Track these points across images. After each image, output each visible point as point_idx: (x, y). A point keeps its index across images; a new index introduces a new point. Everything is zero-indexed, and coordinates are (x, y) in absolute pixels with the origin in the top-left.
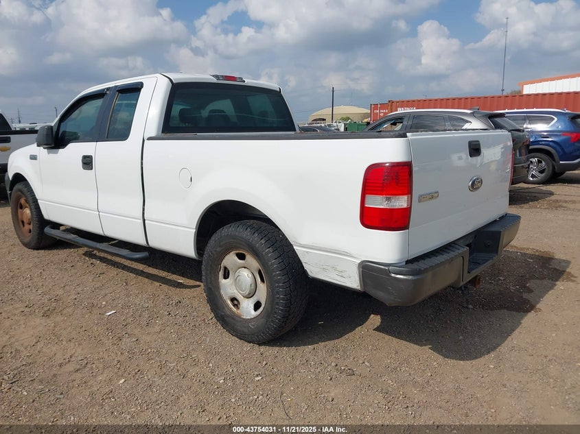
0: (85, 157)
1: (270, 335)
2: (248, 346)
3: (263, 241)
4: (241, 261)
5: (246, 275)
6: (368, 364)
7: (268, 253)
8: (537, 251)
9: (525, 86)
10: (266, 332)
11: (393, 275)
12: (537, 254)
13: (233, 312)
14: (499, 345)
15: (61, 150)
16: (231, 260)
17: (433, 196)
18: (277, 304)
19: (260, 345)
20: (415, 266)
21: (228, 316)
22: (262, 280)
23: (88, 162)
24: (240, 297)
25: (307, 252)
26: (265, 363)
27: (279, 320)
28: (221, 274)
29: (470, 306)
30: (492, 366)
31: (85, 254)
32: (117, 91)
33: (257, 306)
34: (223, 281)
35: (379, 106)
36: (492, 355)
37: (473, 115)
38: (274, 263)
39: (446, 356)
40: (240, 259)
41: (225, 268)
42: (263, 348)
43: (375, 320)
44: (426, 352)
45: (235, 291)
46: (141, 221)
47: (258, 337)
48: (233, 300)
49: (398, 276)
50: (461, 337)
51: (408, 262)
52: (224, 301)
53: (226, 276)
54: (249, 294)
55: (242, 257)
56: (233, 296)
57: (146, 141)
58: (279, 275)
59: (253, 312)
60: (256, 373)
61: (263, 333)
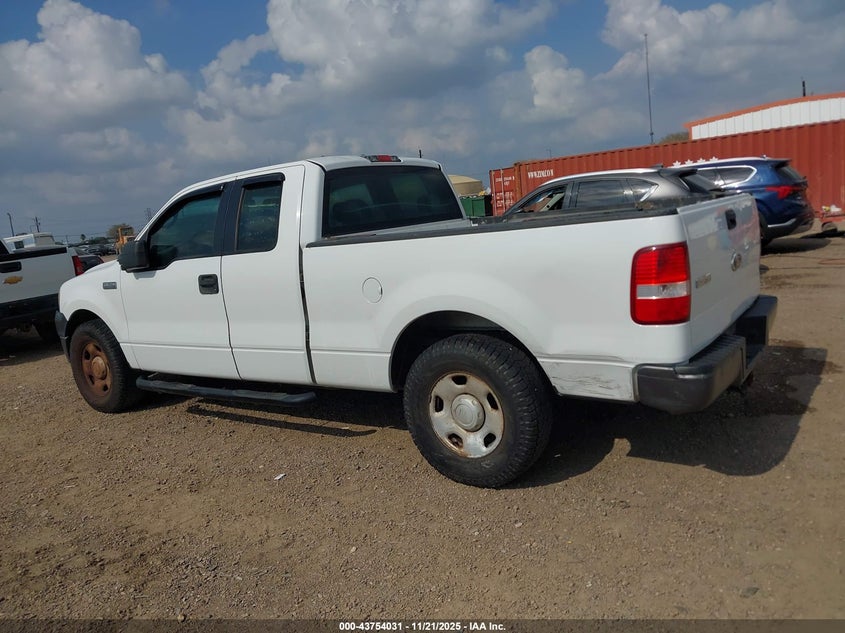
0: (203, 278)
1: (514, 473)
2: (484, 493)
3: (494, 357)
4: (459, 386)
5: (470, 402)
6: (641, 493)
7: (502, 370)
8: (780, 341)
9: (693, 128)
10: (507, 470)
11: (681, 377)
12: (781, 345)
13: (455, 453)
14: (785, 454)
15: (159, 272)
16: (445, 386)
17: (707, 280)
18: (522, 432)
19: (497, 488)
20: (702, 363)
21: (449, 458)
22: (494, 406)
23: (209, 284)
24: (461, 432)
25: (557, 364)
26: (515, 507)
27: (526, 452)
28: (432, 406)
29: (731, 415)
30: (788, 477)
31: (190, 410)
32: (244, 186)
33: (489, 439)
34: (436, 416)
35: (502, 172)
36: (783, 465)
37: (658, 174)
38: (511, 381)
39: (729, 473)
40: (458, 383)
41: (437, 397)
42: (503, 493)
43: (622, 445)
44: (701, 472)
45: (454, 425)
46: (305, 352)
47: (496, 477)
48: (453, 436)
49: (687, 377)
50: (736, 451)
51: (692, 360)
52: (440, 441)
53: (439, 407)
54: (476, 426)
55: (460, 380)
56: (451, 431)
57: (305, 250)
58: (521, 396)
59: (484, 449)
60: (513, 519)
61: (504, 472)
